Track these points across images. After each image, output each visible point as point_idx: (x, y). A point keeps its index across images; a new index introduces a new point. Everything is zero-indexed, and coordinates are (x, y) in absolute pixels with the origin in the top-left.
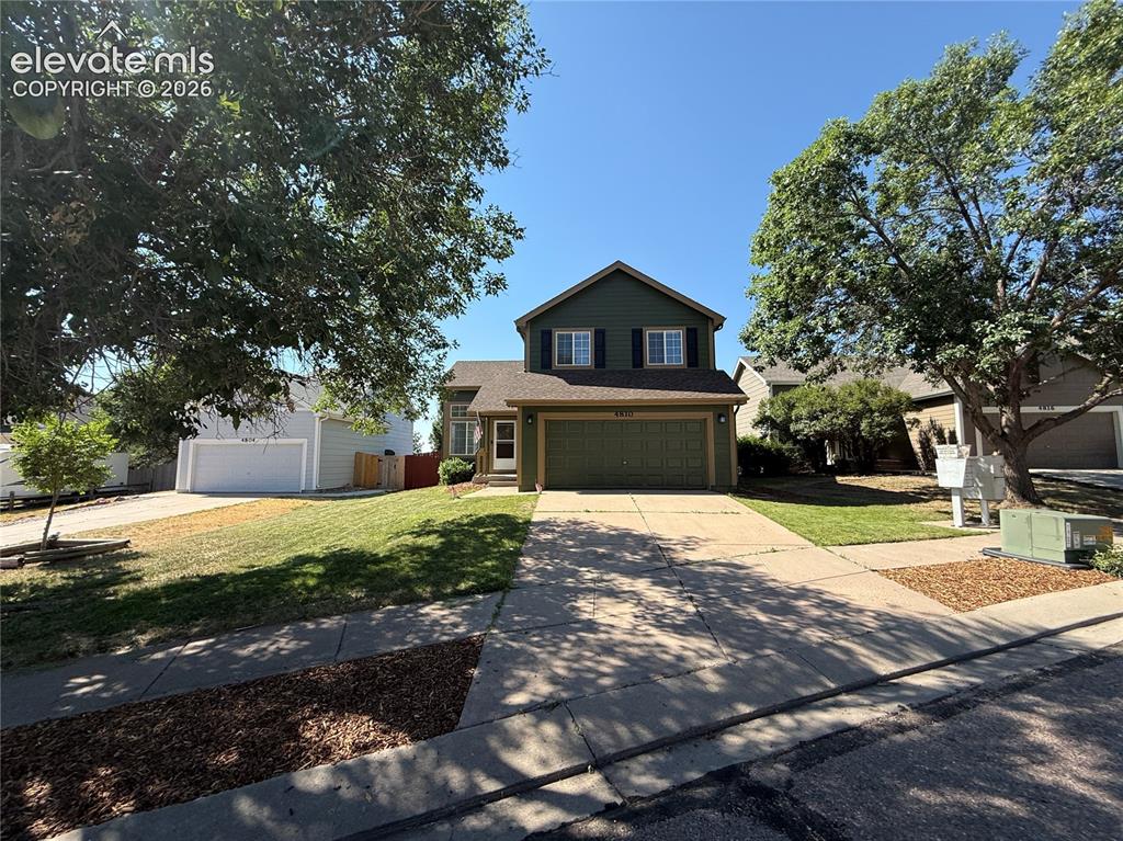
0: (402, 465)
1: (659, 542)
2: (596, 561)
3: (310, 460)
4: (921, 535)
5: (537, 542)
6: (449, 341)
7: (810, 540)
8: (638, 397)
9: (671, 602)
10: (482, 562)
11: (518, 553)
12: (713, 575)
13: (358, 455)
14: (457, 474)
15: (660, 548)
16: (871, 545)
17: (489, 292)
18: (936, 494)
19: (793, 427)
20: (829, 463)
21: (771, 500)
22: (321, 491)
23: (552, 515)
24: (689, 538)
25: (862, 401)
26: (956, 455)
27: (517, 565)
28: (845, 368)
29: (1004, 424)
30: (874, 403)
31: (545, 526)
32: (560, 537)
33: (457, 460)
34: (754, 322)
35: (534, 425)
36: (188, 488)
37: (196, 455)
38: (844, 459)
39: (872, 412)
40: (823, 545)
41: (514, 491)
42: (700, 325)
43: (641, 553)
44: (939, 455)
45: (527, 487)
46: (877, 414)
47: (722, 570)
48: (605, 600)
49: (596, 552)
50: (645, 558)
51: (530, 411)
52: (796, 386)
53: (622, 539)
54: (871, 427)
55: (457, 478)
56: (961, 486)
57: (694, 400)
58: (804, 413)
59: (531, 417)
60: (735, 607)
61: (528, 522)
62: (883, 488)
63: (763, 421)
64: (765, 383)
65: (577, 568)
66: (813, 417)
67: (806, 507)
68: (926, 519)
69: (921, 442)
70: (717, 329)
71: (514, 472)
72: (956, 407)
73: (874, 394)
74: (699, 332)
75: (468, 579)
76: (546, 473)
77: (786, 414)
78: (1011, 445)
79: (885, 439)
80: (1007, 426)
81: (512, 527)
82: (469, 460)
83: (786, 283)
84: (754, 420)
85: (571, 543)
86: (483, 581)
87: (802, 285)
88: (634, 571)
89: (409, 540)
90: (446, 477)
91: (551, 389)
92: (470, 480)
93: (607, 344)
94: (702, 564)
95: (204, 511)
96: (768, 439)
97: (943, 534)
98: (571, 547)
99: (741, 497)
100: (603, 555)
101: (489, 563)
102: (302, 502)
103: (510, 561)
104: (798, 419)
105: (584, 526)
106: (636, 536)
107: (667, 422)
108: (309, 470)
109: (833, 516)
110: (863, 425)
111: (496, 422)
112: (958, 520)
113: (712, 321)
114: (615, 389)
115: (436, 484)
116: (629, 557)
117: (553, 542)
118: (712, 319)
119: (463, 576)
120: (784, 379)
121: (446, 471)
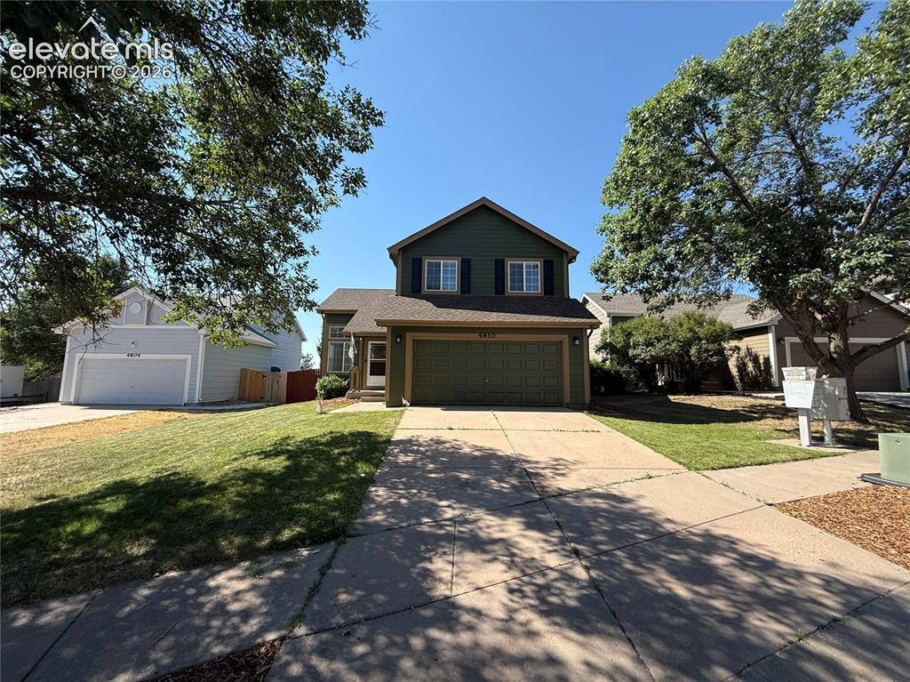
0: (284, 380)
1: (526, 466)
2: (459, 492)
3: (193, 375)
4: (784, 456)
5: (395, 465)
6: (307, 247)
7: (680, 463)
8: (500, 320)
9: (554, 561)
10: (323, 495)
11: (370, 480)
12: (595, 512)
13: (244, 372)
14: (333, 390)
15: (529, 474)
16: (742, 468)
17: (346, 192)
18: (765, 413)
19: (631, 352)
20: (660, 384)
21: (621, 417)
22: (203, 404)
23: (415, 433)
24: (556, 460)
25: (691, 330)
26: (804, 377)
27: (365, 497)
28: (682, 299)
29: (832, 349)
30: (702, 332)
31: (407, 445)
32: (421, 459)
33: (334, 377)
34: (604, 254)
35: (403, 342)
36: (72, 400)
37: (82, 369)
38: (672, 381)
39: (700, 339)
40: (696, 469)
41: (380, 407)
42: (556, 257)
43: (508, 479)
44: (786, 378)
45: (394, 402)
46: (704, 342)
47: (602, 504)
48: (469, 556)
49: (458, 479)
50: (513, 486)
51: (399, 330)
52: (632, 317)
53: (487, 462)
54: (699, 352)
55: (333, 393)
56: (810, 407)
57: (551, 323)
58: (641, 340)
59: (400, 336)
60: (638, 569)
61: (388, 442)
62: (714, 407)
63: (605, 346)
64: (606, 315)
65: (436, 501)
66: (649, 344)
67: (657, 425)
68: (770, 438)
69: (738, 367)
70: (570, 262)
71: (382, 388)
72: (770, 336)
73: (700, 324)
74: (555, 264)
75: (296, 523)
76: (413, 389)
77: (625, 341)
78: (840, 369)
79: (711, 364)
80: (835, 352)
81: (370, 446)
82: (345, 377)
83: (641, 215)
84: (597, 346)
85: (431, 466)
86: (314, 525)
87: (656, 216)
88: (502, 508)
89: (252, 462)
90: (323, 392)
91: (420, 311)
92: (344, 396)
93: (472, 272)
94: (578, 494)
95: (70, 423)
96: (608, 363)
97: (802, 455)
98: (431, 472)
99: (595, 414)
100: (466, 483)
101: (331, 497)
102: (178, 414)
103: (357, 493)
104: (636, 345)
105: (447, 445)
106: (501, 457)
107: (527, 343)
108: (192, 384)
109: (687, 434)
110: (693, 351)
111: (370, 342)
112: (805, 440)
113: (568, 255)
114: (479, 312)
115: (314, 399)
116: (495, 485)
117: (411, 467)
118: (567, 253)
119: (291, 518)
120: (621, 312)
121: (323, 387)
